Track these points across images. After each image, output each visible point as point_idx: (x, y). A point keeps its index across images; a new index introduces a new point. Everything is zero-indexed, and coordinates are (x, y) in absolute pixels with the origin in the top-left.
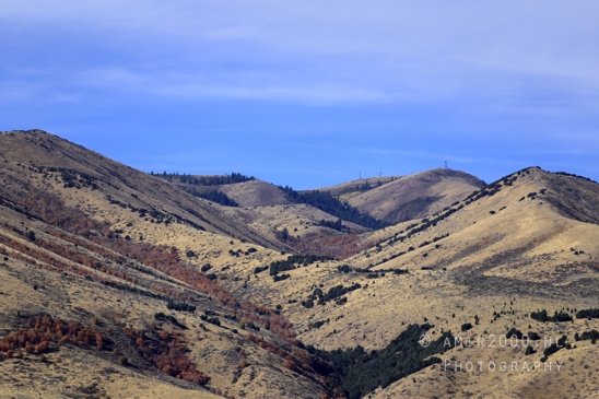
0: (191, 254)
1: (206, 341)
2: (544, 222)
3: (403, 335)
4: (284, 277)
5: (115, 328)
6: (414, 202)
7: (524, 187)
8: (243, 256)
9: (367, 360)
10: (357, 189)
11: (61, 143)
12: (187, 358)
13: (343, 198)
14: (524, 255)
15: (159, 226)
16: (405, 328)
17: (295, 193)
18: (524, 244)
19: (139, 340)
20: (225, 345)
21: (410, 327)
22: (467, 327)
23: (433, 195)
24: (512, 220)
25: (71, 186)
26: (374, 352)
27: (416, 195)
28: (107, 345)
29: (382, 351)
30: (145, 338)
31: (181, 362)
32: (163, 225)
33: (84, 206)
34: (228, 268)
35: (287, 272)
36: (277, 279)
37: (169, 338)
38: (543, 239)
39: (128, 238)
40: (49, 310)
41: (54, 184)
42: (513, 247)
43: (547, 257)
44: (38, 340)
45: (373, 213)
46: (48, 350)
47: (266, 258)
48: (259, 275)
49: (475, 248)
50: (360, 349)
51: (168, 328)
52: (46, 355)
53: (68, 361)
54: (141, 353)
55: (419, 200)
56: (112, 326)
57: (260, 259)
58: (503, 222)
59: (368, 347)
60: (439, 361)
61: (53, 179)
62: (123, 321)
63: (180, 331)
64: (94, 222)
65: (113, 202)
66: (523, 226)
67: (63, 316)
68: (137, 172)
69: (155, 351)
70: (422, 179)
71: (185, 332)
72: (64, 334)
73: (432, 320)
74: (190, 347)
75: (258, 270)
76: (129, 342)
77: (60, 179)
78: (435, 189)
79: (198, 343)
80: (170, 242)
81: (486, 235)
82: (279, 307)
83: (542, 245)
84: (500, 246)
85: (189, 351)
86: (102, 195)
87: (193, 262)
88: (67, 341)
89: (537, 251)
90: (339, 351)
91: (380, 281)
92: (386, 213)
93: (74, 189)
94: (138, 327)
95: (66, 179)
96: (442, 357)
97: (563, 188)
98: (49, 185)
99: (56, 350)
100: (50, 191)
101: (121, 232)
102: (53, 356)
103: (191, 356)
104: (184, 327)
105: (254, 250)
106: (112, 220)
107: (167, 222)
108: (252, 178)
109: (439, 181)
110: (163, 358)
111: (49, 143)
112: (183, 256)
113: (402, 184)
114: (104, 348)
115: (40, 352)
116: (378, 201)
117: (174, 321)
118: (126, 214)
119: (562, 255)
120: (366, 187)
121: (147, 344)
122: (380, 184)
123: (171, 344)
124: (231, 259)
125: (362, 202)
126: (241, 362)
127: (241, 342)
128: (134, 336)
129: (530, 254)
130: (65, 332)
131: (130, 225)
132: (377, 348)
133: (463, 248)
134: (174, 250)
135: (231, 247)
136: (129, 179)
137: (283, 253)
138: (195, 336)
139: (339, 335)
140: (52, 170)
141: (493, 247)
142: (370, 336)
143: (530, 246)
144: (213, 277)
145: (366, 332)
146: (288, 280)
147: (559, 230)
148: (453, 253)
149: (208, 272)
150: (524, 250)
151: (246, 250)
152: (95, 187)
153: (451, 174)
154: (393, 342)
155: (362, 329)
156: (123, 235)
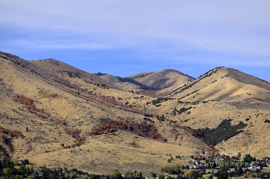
0: (120, 99)
1: (162, 127)
2: (234, 84)
3: (222, 123)
4: (159, 105)
5: (132, 123)
6: (160, 80)
7: (221, 74)
8: (139, 99)
9: (211, 132)
10: (140, 77)
11: (60, 63)
12: (157, 133)
13: (136, 80)
14: (230, 96)
15: (105, 89)
16: (222, 121)
17: (121, 78)
18: (229, 92)
19: (141, 127)
20: (169, 128)
21: (224, 120)
22: (247, 120)
23: (166, 78)
24: (222, 84)
25: (71, 77)
26: (213, 129)
27: (161, 78)
28: (132, 129)
29: (216, 129)
30: (143, 126)
31: (156, 134)
32: (106, 89)
33: (77, 84)
34: (135, 103)
35: (160, 104)
36: (157, 106)
37: (150, 126)
38: (235, 90)
39: (95, 94)
40: (110, 117)
41: (65, 76)
42: (226, 93)
43: (239, 96)
44: (110, 128)
45: (147, 85)
46: (114, 131)
47: (148, 99)
48: (148, 105)
49: (211, 94)
50: (207, 128)
51: (149, 123)
52: (114, 132)
53: (122, 134)
54: (143, 131)
55: (162, 80)
56: (131, 123)
57: (146, 99)
58: (219, 85)
59: (211, 128)
60: (243, 131)
61: (65, 75)
62: (134, 121)
63: (153, 124)
64: (82, 89)
65: (87, 82)
66: (227, 86)
67: (115, 119)
68: (85, 72)
69: (147, 131)
70: (162, 73)
71: (154, 124)
72: (117, 125)
73: (231, 118)
74: (158, 129)
75: (148, 103)
76: (138, 128)
77: (67, 75)
78: (167, 76)
79: (160, 128)
80: (111, 95)
81: (214, 89)
82: (163, 116)
83: (235, 92)
84: (221, 93)
85: (157, 130)
86: (82, 80)
87: (121, 101)
88: (119, 128)
89: (235, 94)
90: (200, 130)
91: (199, 106)
92: (151, 84)
93: (73, 78)
94: (140, 123)
95: (69, 75)
96: (244, 130)
97: (233, 73)
98: (64, 77)
99: (117, 131)
100: (64, 79)
101: (92, 92)
102: (116, 133)
103: (159, 132)
104: (154, 122)
105: (143, 97)
106: (88, 88)
107: (108, 88)
108: (105, 74)
109: (168, 73)
110: (150, 133)
111: (57, 63)
112: (117, 100)
113: (156, 74)
114: (131, 130)
115: (112, 132)
116: (148, 80)
117: (150, 120)
118: (92, 86)
119: (244, 95)
120: (143, 76)
121: (144, 128)
122: (147, 75)
123: (151, 128)
124: (135, 100)
125: (143, 81)
126: (177, 134)
127: (174, 127)
128: (139, 126)
129: (233, 95)
130: (118, 125)
131: (95, 89)
132: (214, 128)
133: (207, 94)
134: (113, 98)
135: (134, 96)
136: (83, 75)
137: (154, 97)
138: (158, 125)
139: (197, 124)
140: (64, 72)
141: (219, 93)
142: (209, 124)
143: (231, 92)
144: (131, 106)
145: (207, 122)
146: (161, 106)
147: (240, 87)
148: (204, 96)
149: (128, 105)
150: (229, 94)
151: (140, 97)
152: (80, 77)
153: (171, 70)
154: (219, 126)
155: (206, 121)
156: (93, 93)
